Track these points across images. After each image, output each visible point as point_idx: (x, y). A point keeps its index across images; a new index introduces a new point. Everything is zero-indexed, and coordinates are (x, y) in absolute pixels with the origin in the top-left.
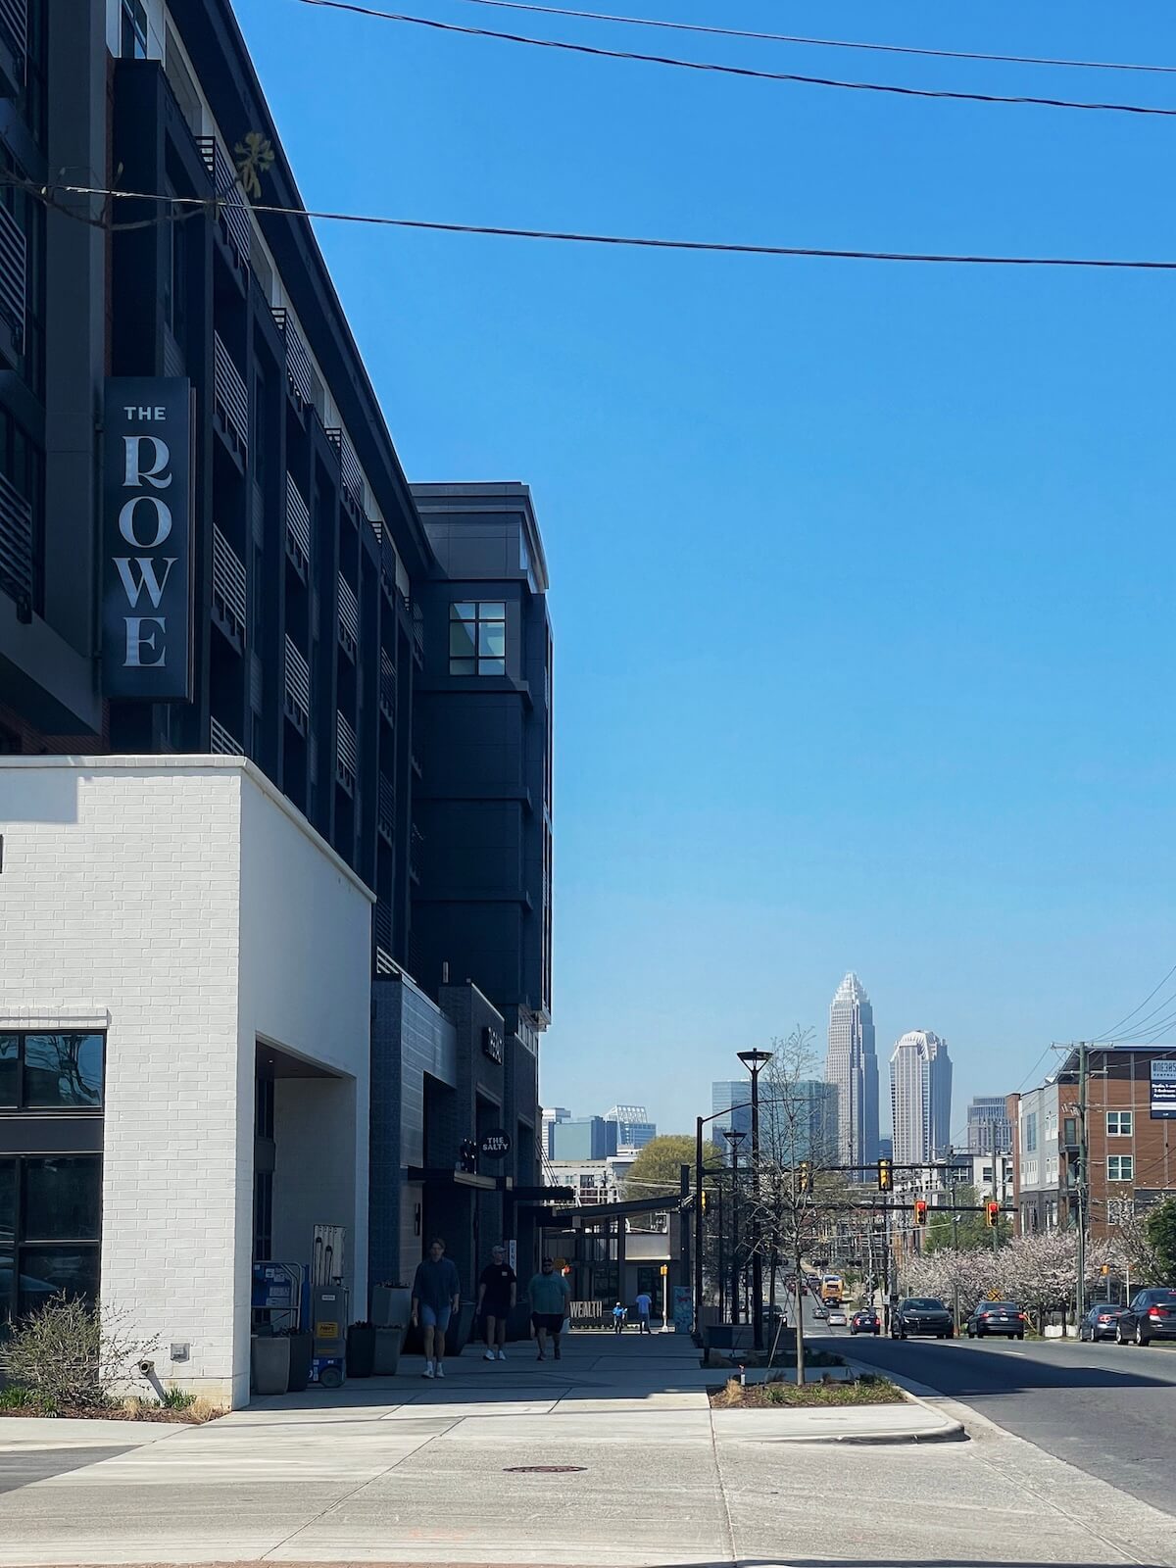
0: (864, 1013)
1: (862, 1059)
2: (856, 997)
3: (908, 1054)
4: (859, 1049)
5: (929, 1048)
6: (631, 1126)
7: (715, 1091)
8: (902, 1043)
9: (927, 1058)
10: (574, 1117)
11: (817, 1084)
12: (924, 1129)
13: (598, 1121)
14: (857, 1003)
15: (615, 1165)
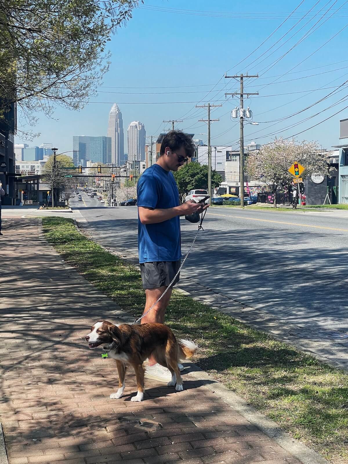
0: (119, 115)
1: (119, 130)
2: (117, 111)
3: (132, 128)
4: (118, 127)
5: (139, 126)
6: (48, 150)
7: (74, 139)
8: (131, 125)
9: (138, 129)
10: (30, 147)
11: (105, 137)
12: (137, 151)
13: (37, 148)
14: (117, 112)
15: (41, 163)
